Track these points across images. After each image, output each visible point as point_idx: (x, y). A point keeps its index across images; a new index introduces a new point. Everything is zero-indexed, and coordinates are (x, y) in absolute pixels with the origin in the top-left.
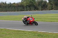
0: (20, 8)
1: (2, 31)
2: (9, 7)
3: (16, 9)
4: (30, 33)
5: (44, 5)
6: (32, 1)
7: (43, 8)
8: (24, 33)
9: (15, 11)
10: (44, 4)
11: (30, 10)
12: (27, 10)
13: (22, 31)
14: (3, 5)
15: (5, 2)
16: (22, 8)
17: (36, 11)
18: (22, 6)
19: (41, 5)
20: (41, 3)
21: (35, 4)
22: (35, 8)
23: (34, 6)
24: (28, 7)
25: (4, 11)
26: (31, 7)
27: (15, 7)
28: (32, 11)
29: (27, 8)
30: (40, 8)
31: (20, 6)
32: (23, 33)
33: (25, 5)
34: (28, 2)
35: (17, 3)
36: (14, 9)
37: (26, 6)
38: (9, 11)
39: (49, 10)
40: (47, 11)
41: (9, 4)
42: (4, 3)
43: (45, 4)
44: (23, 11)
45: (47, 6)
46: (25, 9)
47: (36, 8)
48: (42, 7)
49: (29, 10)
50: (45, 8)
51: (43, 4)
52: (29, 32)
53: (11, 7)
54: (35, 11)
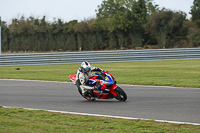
0: (94, 37)
1: (33, 119)
2: (54, 34)
3: (80, 42)
4: (127, 128)
5: (176, 29)
6: (136, 16)
7: (172, 38)
8: (107, 125)
9: (77, 50)
10: (177, 24)
11: (128, 45)
12: (118, 47)
13: (100, 120)
14: (36, 28)
15: (41, 18)
16: (100, 39)
17: (150, 50)
18: (102, 32)
19: (165, 27)
20: (166, 23)
21: (145, 26)
22: (146, 40)
23: (141, 31)
24: (121, 36)
25: (37, 51)
26: (131, 35)
27: (76, 35)
28: (134, 48)
29: (117, 37)
30: (163, 38)
31: (95, 33)
32: (103, 125)
33: (111, 29)
34: (120, 17)
35: (82, 23)
36: (74, 42)
37: (114, 32)
38: (54, 50)
39: (195, 46)
40: (188, 49)
41: (54, 26)
42: (37, 20)
43: (181, 25)
44: (104, 49)
45: (186, 32)
46: (112, 42)
47: (149, 41)
48: (169, 34)
49: (126, 47)
50: (179, 40)
51: (171, 23)
52: (125, 123)
53: (62, 37)
54: (144, 51)
